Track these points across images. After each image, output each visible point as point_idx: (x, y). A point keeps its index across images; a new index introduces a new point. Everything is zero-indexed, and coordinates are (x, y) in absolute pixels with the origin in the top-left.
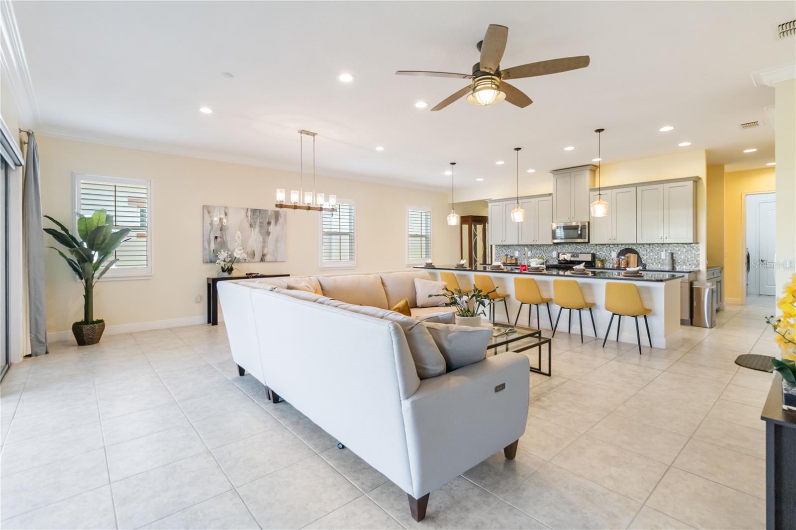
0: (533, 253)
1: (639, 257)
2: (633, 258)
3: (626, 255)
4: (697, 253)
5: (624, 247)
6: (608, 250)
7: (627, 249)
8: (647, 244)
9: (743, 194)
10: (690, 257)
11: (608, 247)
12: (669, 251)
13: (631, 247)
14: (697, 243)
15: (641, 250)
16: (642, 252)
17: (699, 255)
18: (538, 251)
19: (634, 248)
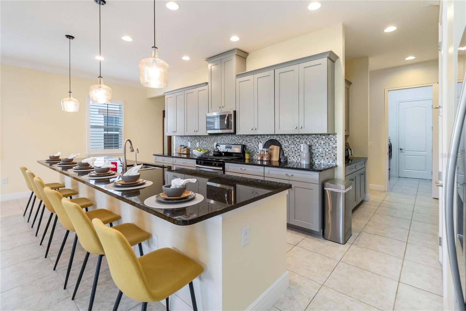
0: (200, 144)
1: (281, 149)
2: (275, 150)
3: (270, 147)
4: (334, 145)
5: (269, 138)
6: (256, 141)
7: (271, 140)
8: (288, 135)
9: (385, 90)
10: (328, 150)
11: (256, 138)
12: (308, 143)
13: (275, 138)
14: (334, 134)
15: (283, 141)
16: (284, 144)
17: (336, 147)
18: (204, 142)
19: (278, 139)
